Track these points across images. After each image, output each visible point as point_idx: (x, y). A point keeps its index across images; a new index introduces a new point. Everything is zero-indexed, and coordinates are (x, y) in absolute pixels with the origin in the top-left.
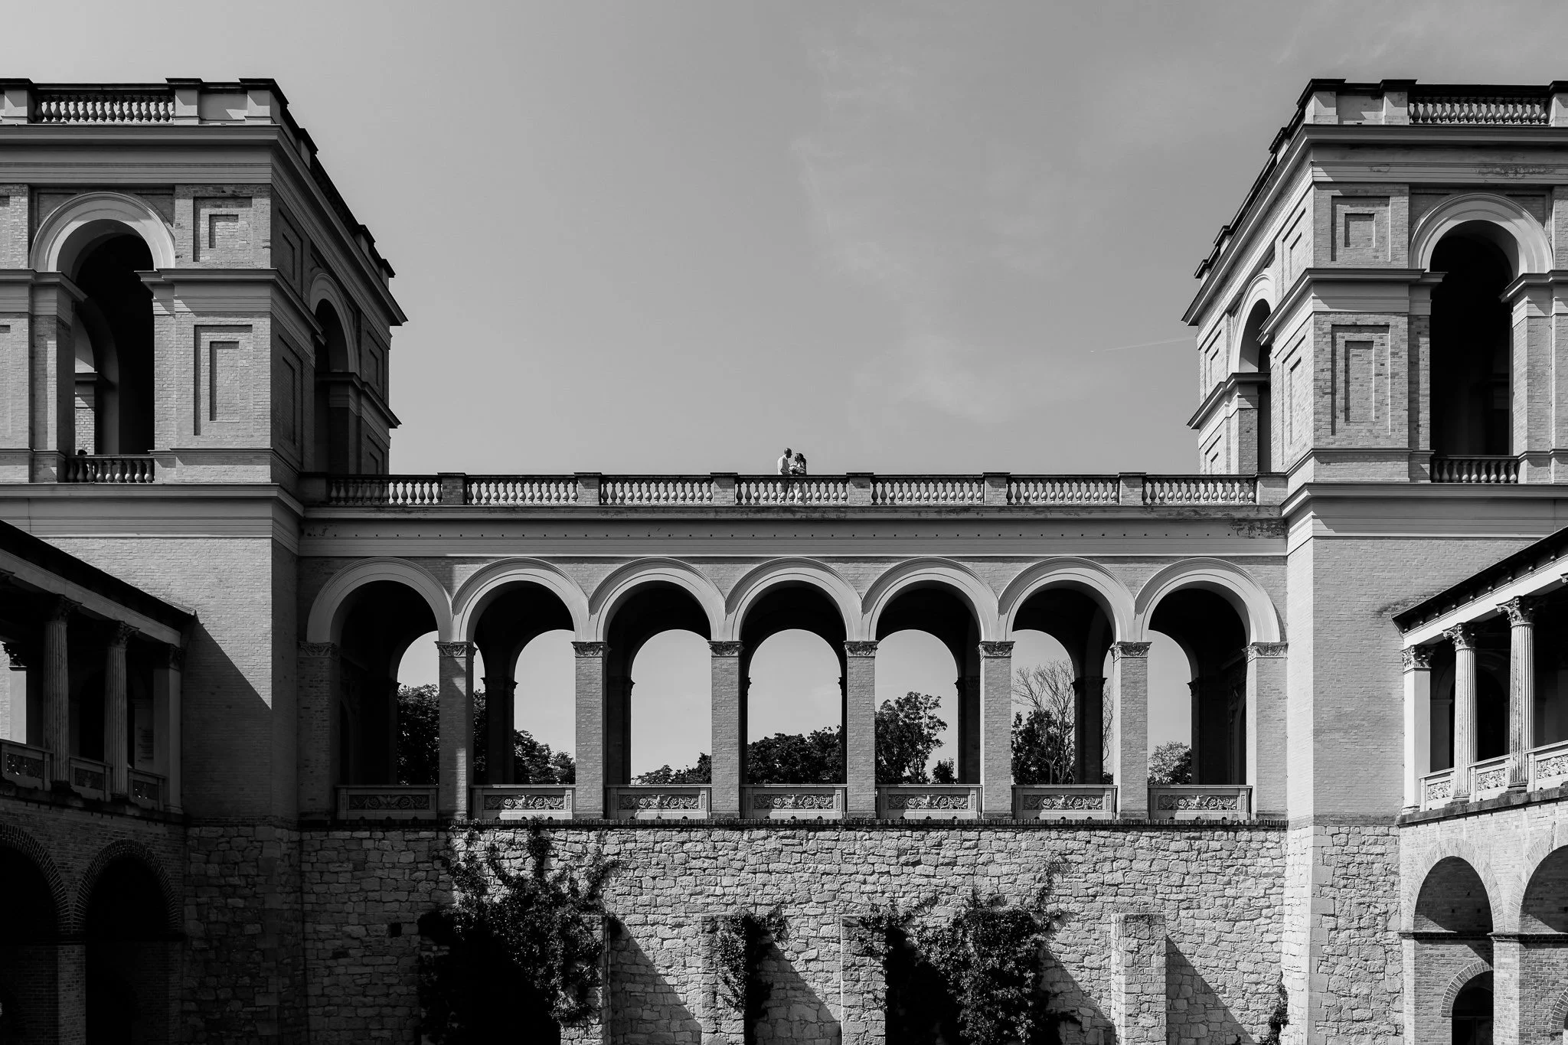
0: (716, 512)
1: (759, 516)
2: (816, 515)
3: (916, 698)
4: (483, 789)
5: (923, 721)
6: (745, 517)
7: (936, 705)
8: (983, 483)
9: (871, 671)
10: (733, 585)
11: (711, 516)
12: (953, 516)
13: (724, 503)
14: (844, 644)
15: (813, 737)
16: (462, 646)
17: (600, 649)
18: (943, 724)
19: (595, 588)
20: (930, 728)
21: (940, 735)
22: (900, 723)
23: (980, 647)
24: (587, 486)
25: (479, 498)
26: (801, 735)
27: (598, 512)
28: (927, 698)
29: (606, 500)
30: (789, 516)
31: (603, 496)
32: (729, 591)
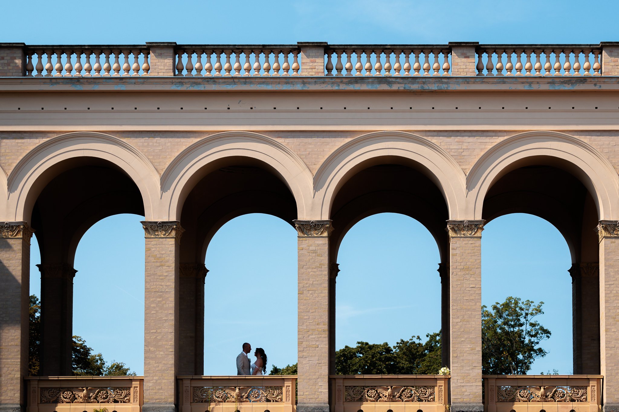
0: (304, 83)
1: (351, 87)
2: (415, 87)
3: (516, 303)
4: (39, 380)
5: (523, 328)
6: (335, 88)
7: (539, 311)
8: (601, 53)
9: (477, 252)
10: (322, 161)
11: (298, 87)
12: (567, 87)
13: (312, 74)
14: (446, 224)
15: (399, 347)
16: (19, 226)
17: (173, 229)
18: (547, 332)
19: (168, 164)
20: (532, 336)
21: (543, 343)
22: (499, 331)
23: (599, 227)
24: (160, 56)
25: (40, 70)
26: (387, 344)
27: (172, 83)
28: (529, 303)
29: (180, 70)
30: (384, 87)
31: (177, 68)
32: (318, 167)
